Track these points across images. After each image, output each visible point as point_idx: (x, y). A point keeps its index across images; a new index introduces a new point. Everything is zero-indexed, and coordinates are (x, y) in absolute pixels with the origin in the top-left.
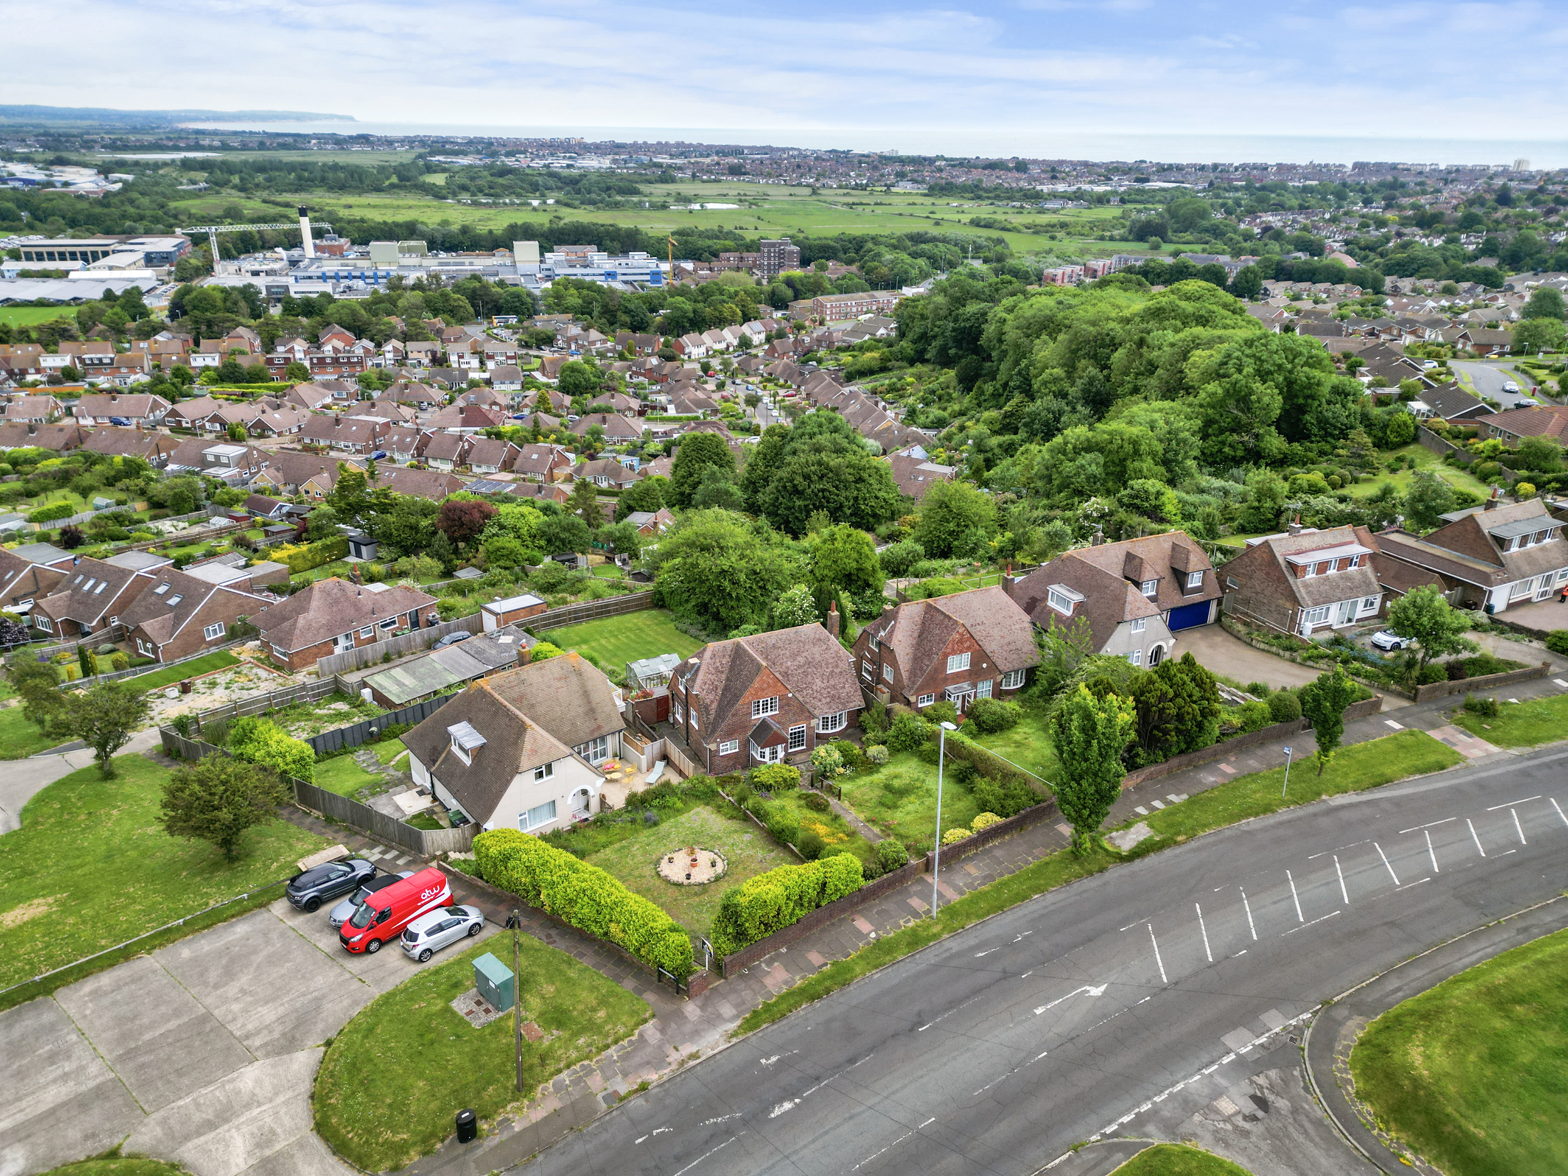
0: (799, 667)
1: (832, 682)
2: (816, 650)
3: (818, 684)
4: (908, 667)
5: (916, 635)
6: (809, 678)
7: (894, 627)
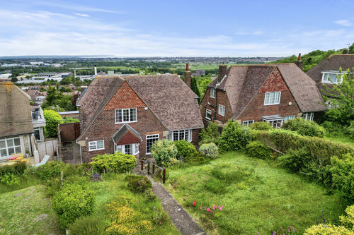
0: (159, 98)
1: (182, 109)
2: (172, 89)
3: (172, 110)
4: (235, 102)
5: (241, 83)
6: (166, 106)
7: (226, 78)
